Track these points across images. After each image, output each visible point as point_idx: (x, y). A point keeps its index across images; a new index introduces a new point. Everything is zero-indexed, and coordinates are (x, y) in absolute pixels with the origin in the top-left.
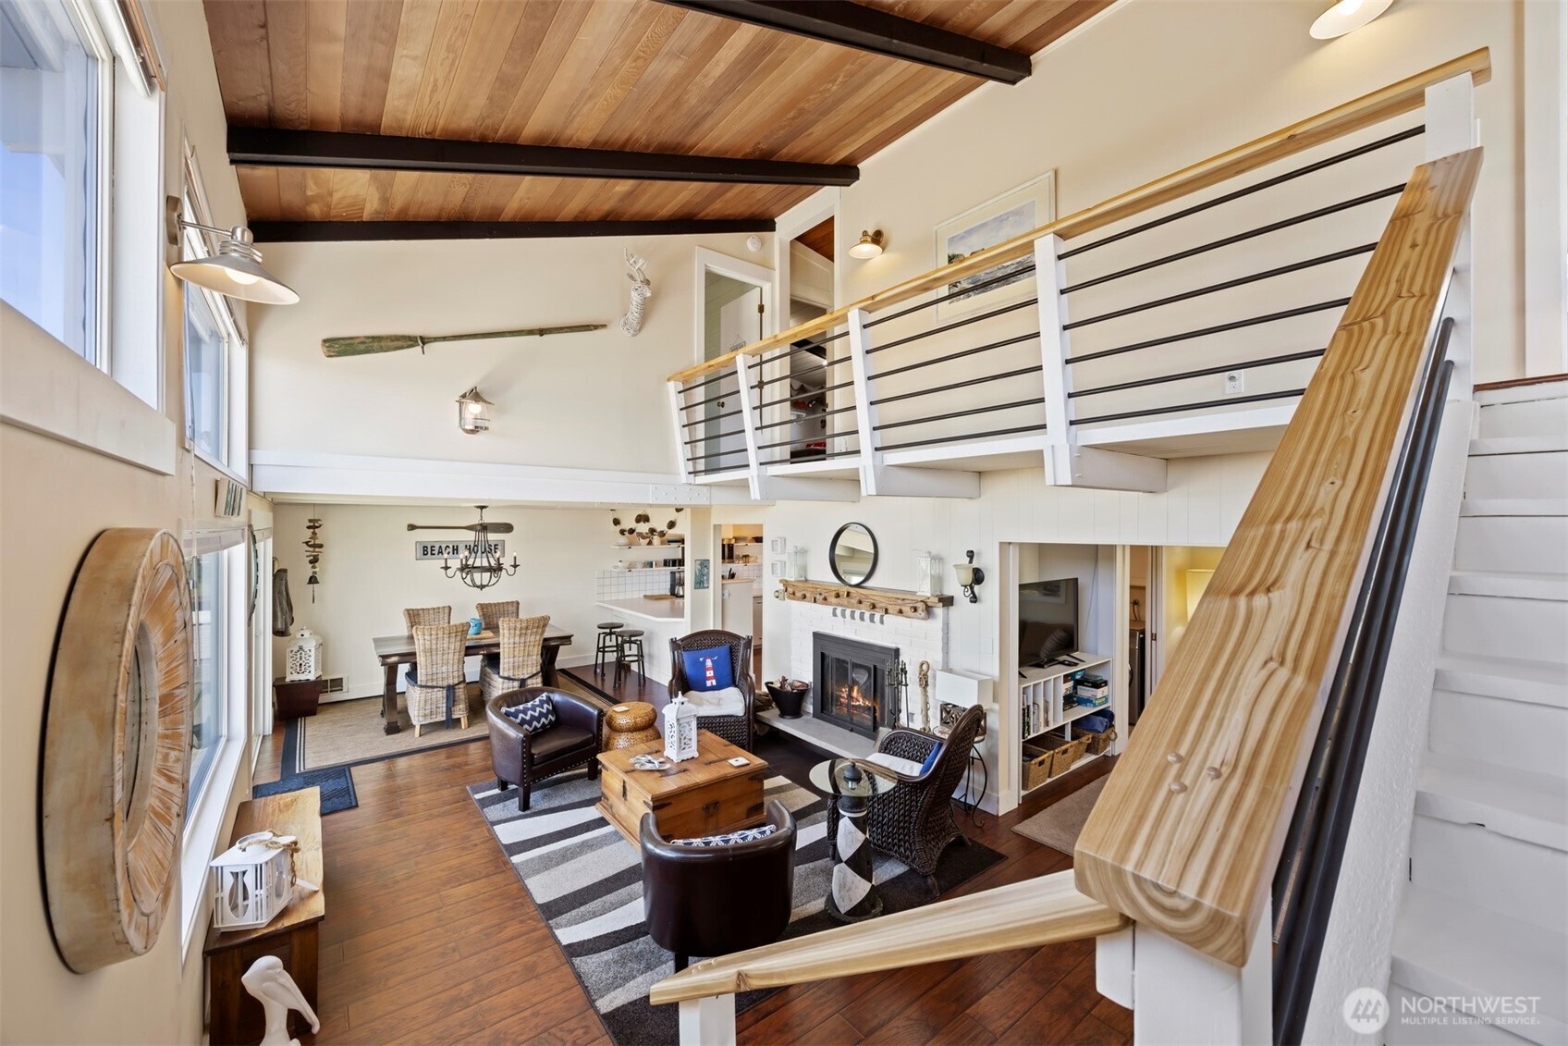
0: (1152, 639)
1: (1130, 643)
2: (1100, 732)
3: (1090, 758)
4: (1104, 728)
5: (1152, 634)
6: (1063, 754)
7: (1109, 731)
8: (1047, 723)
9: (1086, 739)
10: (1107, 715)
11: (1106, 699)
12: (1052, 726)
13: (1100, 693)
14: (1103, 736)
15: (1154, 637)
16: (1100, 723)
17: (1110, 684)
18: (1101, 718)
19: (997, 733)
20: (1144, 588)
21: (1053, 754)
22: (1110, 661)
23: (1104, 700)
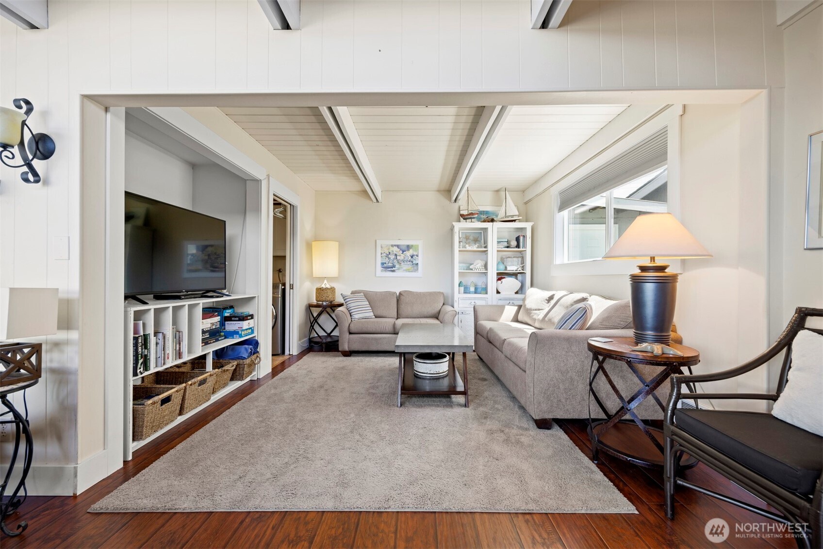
0: (290, 289)
1: (273, 293)
2: (245, 358)
3: (237, 384)
4: (247, 355)
5: (290, 285)
6: (200, 385)
7: (254, 357)
8: (179, 355)
9: (230, 367)
10: (254, 344)
11: (252, 330)
12: (186, 358)
13: (245, 324)
14: (248, 361)
15: (292, 287)
16: (244, 351)
17: (255, 317)
18: (247, 346)
19: (75, 373)
20: (284, 257)
21: (185, 387)
22: (255, 297)
23: (250, 331)
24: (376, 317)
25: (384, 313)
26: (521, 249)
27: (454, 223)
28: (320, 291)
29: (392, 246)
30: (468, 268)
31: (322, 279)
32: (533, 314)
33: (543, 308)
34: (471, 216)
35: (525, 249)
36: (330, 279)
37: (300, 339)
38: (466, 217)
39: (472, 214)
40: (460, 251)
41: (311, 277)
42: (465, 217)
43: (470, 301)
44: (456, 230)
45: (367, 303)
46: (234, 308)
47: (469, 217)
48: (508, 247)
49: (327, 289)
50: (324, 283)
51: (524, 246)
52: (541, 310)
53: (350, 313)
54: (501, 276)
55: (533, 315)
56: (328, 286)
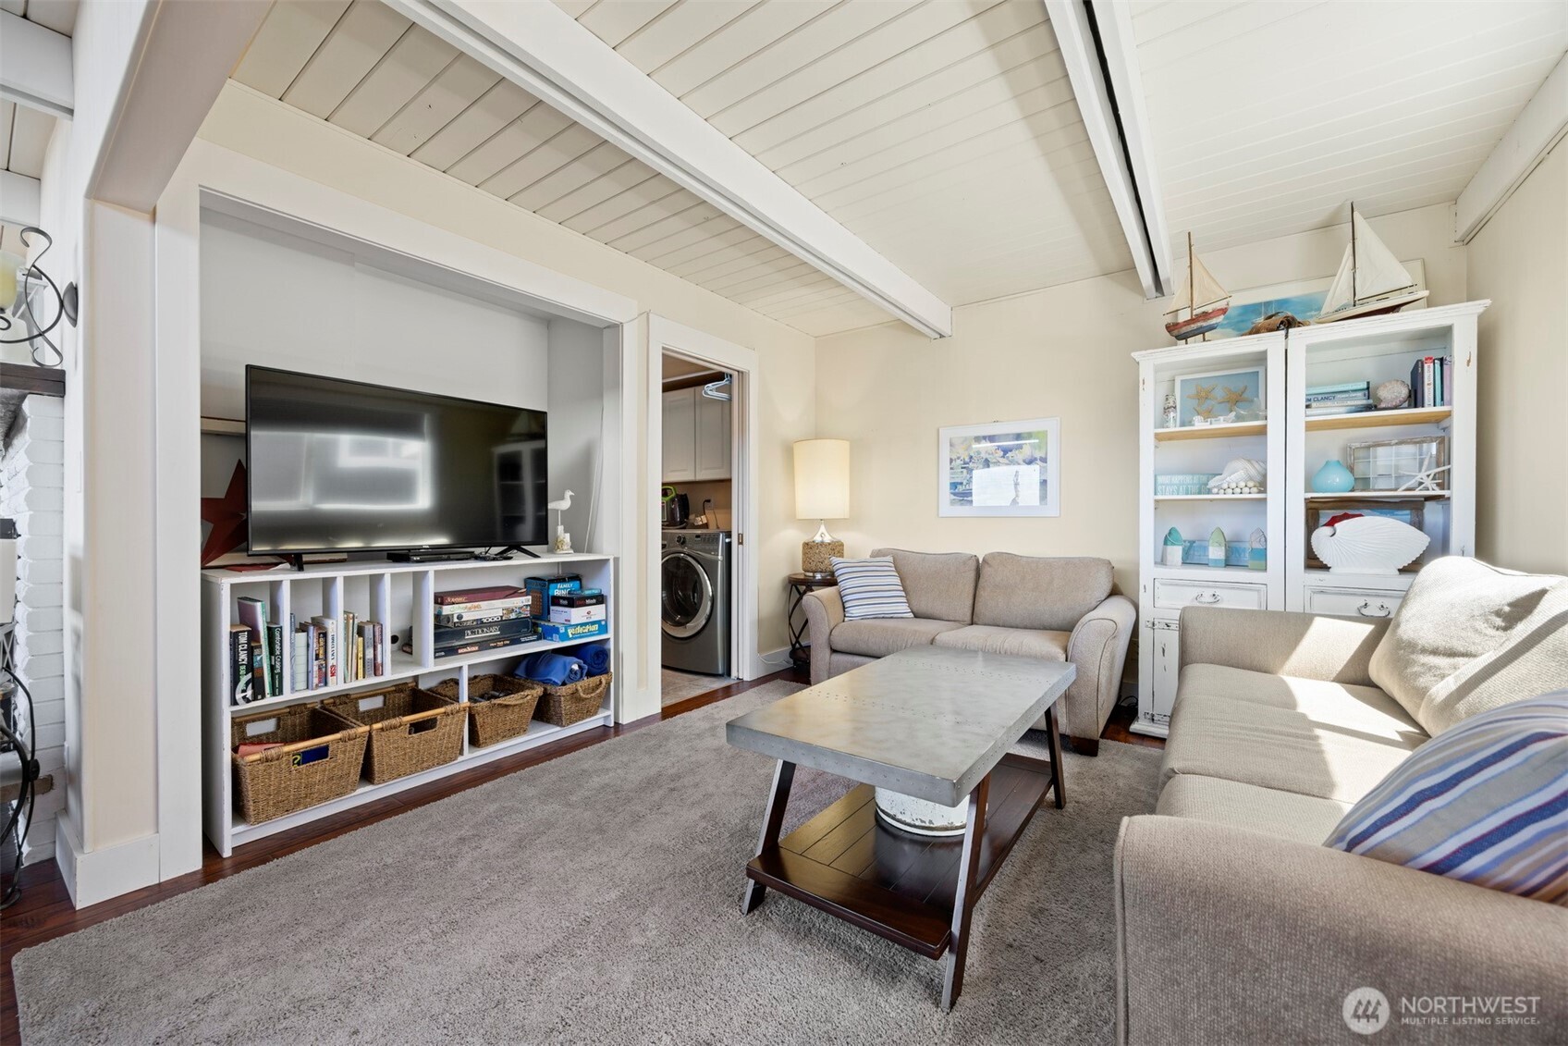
0: (738, 544)
2: (557, 683)
3: (550, 732)
5: (738, 535)
6: (414, 731)
8: (375, 668)
9: (531, 696)
10: (594, 655)
12: (389, 675)
14: (565, 690)
15: (741, 540)
17: (610, 599)
21: (370, 732)
22: (608, 560)
23: (596, 627)
24: (916, 616)
25: (935, 607)
26: (1428, 409)
27: (1135, 355)
28: (808, 546)
29: (978, 439)
30: (1203, 488)
31: (813, 523)
32: (1416, 669)
33: (1472, 649)
34: (1199, 324)
35: (1445, 408)
36: (829, 523)
37: (761, 649)
38: (1184, 330)
39: (1205, 315)
40: (1158, 437)
41: (792, 519)
42: (1179, 332)
43: (1196, 591)
44: (1146, 373)
45: (897, 581)
46: (580, 580)
47: (1194, 326)
48: (1368, 408)
49: (822, 543)
50: (819, 533)
51: (1442, 396)
52: (1463, 655)
53: (843, 603)
54: (1322, 512)
55: (1417, 675)
56: (827, 539)
